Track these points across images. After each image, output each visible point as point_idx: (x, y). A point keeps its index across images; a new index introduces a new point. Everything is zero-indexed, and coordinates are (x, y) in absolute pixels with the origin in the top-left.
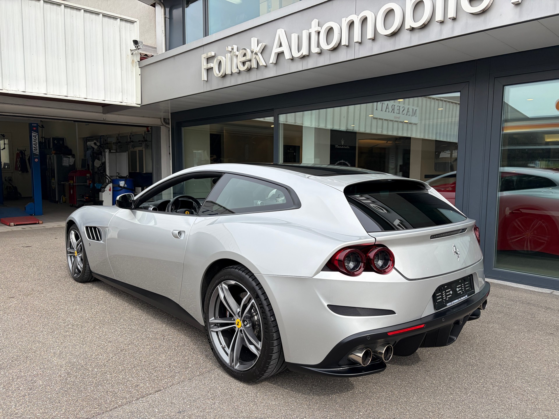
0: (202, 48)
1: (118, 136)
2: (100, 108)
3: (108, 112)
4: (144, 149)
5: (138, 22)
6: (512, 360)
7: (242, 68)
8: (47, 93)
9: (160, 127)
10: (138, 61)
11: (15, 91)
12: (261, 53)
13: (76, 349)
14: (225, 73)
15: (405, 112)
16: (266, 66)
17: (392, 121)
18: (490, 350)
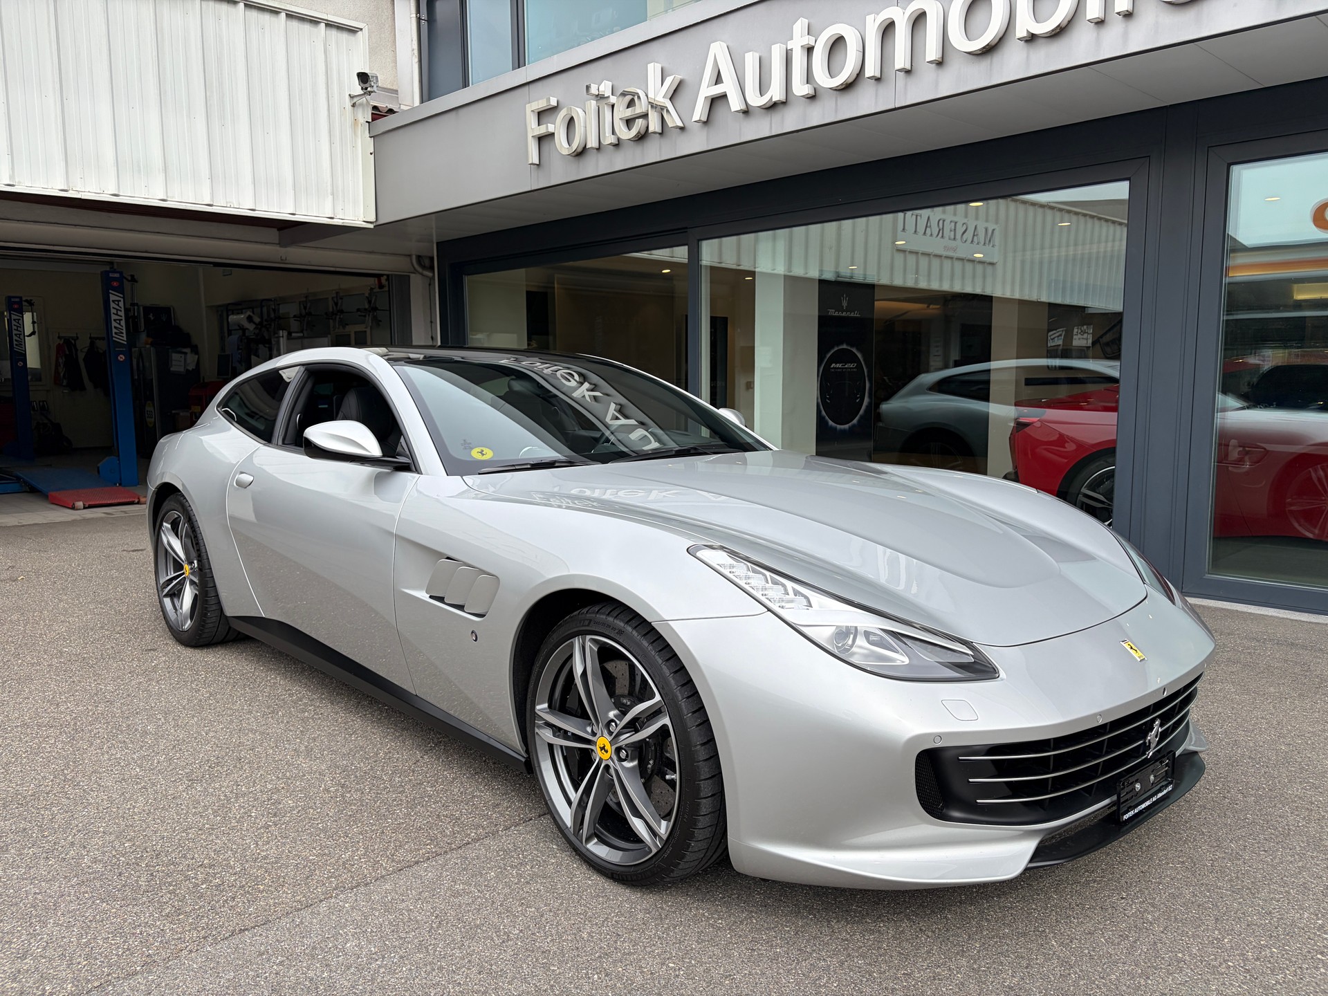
0: (526, 89)
1: (304, 299)
2: (273, 234)
3: (293, 242)
4: (368, 330)
5: (366, 31)
6: (1276, 749)
7: (626, 134)
8: (167, 197)
9: (409, 276)
10: (367, 122)
11: (95, 193)
12: (670, 99)
13: (338, 742)
14: (583, 146)
15: (969, 235)
16: (682, 129)
17: (940, 256)
18: (1226, 732)
